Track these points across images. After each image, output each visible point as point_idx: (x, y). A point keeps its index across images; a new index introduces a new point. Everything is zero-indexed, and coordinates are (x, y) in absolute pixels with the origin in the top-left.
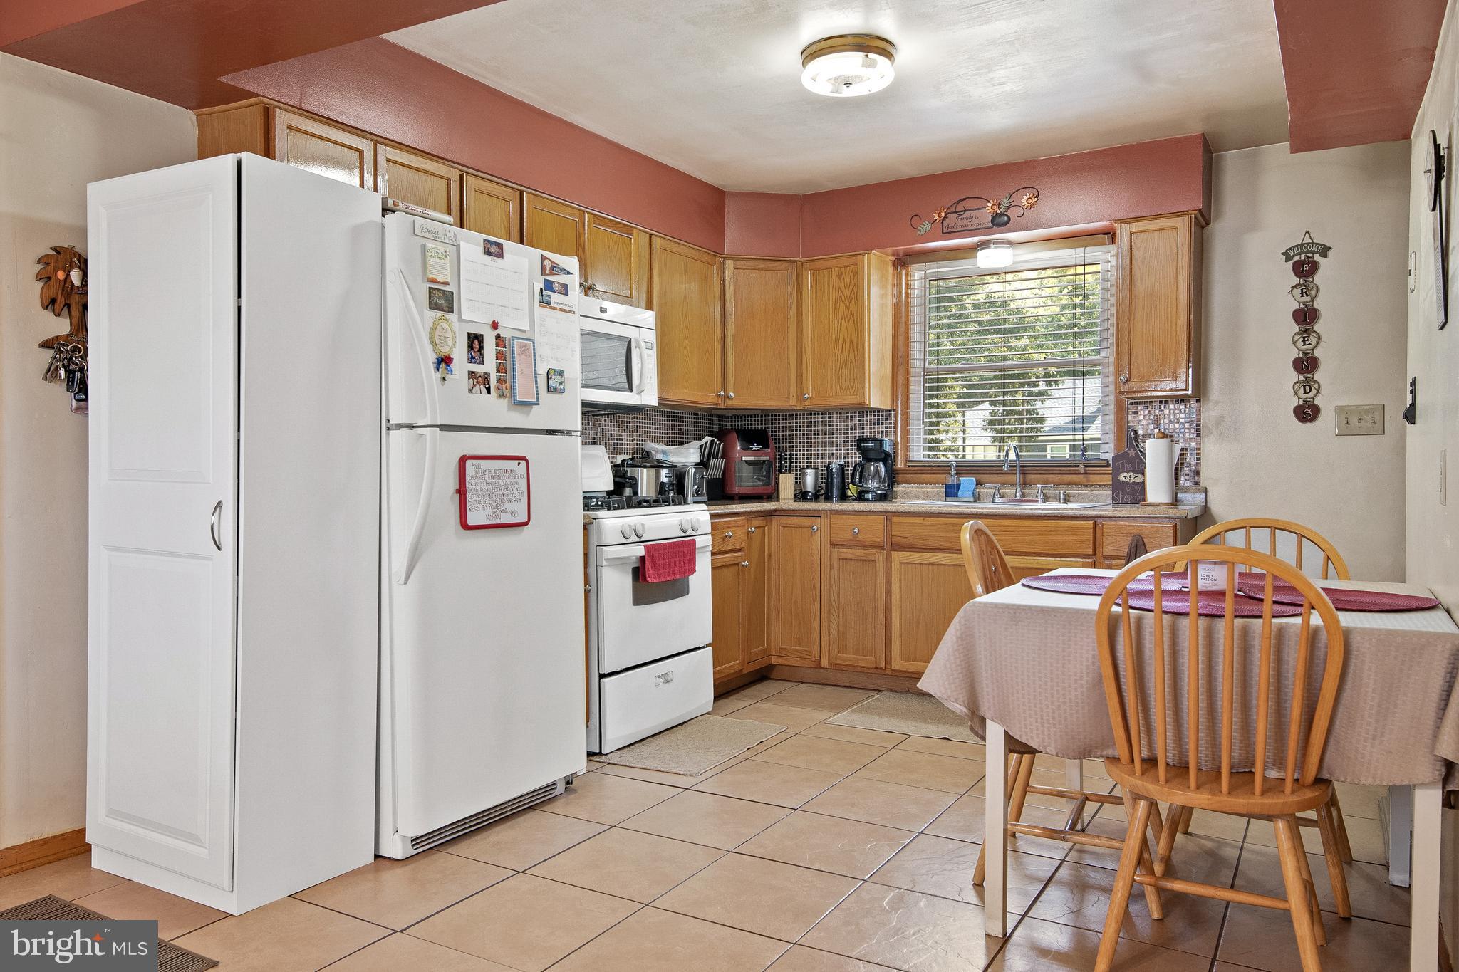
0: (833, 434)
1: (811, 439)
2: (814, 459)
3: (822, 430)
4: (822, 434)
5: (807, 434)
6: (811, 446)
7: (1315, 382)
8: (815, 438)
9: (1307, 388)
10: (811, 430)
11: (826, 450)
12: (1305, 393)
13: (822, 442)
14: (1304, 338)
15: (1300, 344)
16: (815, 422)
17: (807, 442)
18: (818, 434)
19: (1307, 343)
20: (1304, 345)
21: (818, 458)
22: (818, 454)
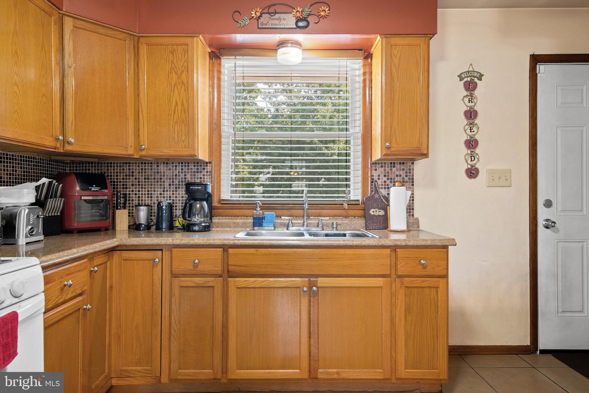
0: (161, 179)
1: (142, 182)
2: (145, 197)
3: (151, 175)
4: (151, 179)
5: (139, 179)
6: (142, 188)
7: (477, 154)
8: (145, 182)
9: (473, 158)
10: (142, 176)
11: (154, 191)
12: (471, 161)
13: (151, 185)
14: (471, 127)
15: (468, 131)
16: (145, 169)
17: (139, 185)
18: (148, 179)
19: (472, 131)
20: (471, 132)
21: (148, 197)
22: (148, 194)
